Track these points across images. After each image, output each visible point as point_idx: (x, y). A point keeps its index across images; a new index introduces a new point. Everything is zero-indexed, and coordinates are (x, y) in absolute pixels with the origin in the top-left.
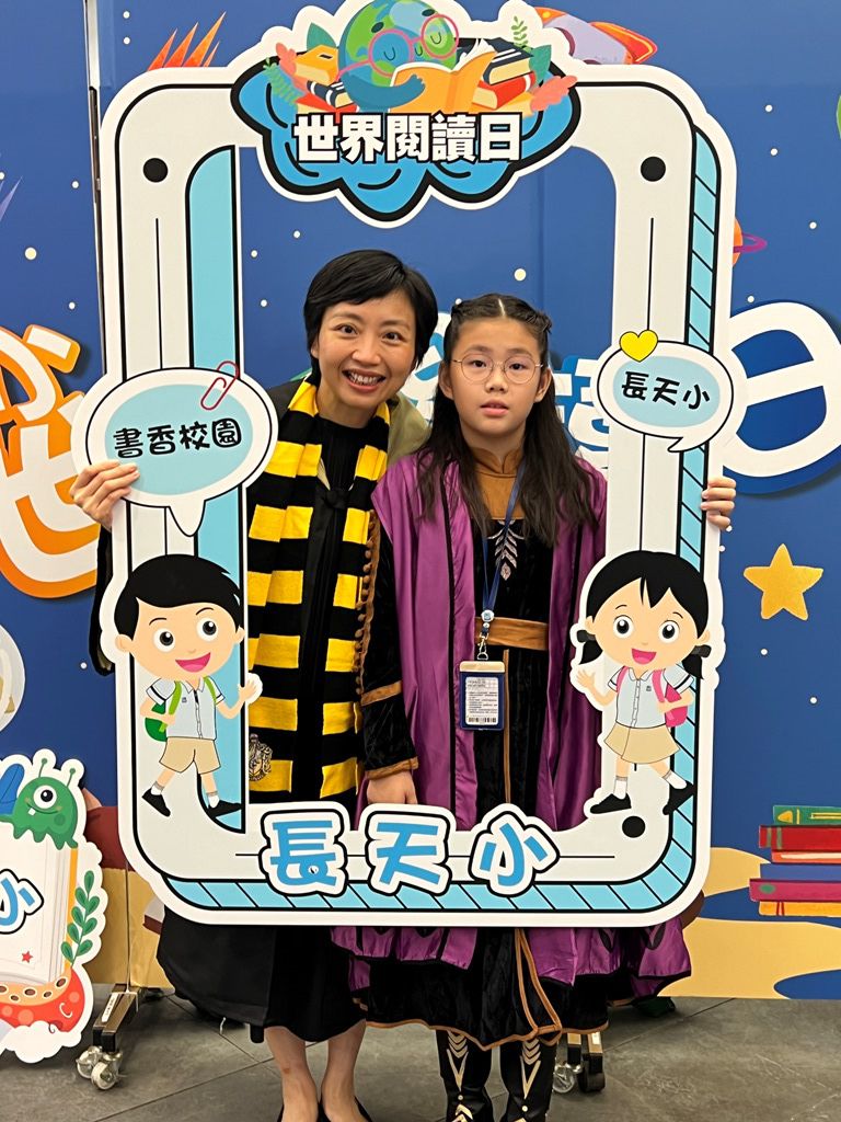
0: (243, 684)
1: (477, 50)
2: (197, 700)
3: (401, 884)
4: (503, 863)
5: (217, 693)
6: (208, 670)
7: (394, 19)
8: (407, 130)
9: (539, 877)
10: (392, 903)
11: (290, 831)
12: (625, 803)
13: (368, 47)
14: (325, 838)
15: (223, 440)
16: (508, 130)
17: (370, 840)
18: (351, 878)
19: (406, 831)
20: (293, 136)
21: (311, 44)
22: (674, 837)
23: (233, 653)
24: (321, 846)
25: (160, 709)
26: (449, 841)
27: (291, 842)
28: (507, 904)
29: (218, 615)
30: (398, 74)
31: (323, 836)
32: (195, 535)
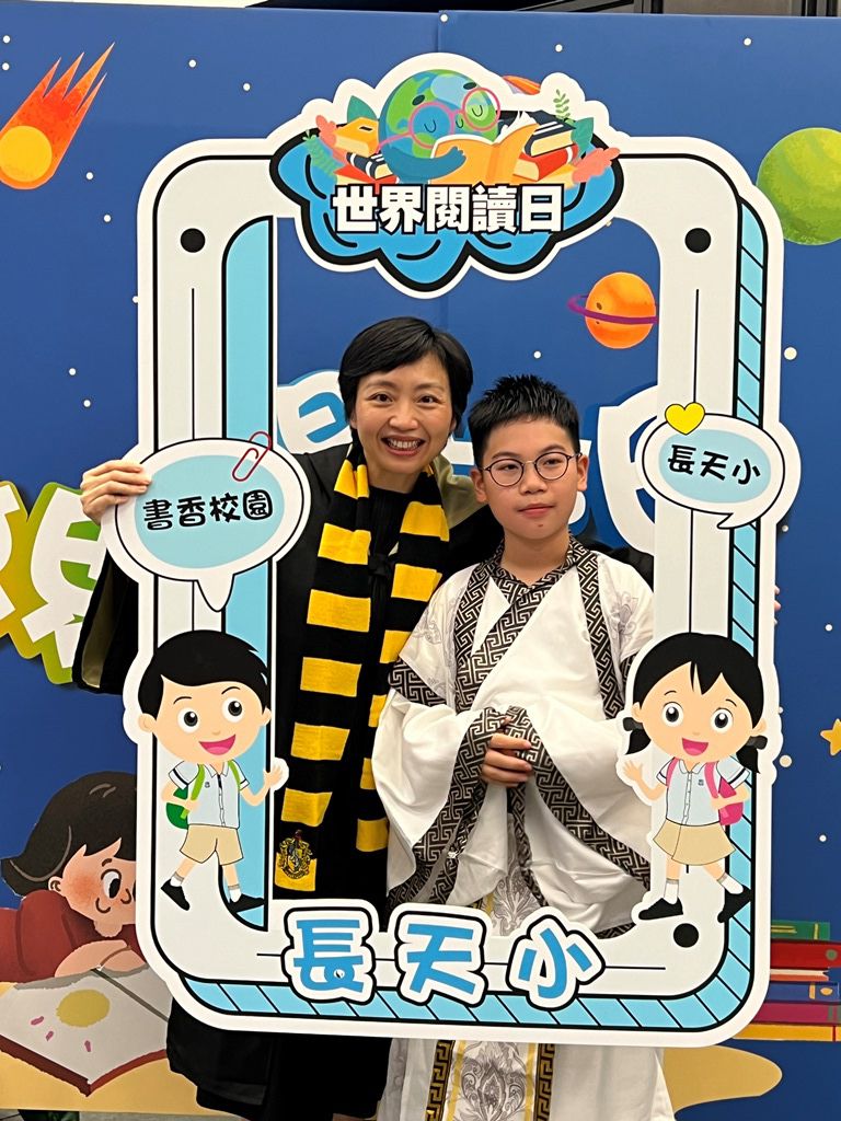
0: (268, 770)
1: (519, 122)
2: (220, 785)
3: (433, 992)
4: (543, 973)
5: (242, 779)
6: (232, 754)
7: (435, 92)
8: (447, 202)
9: (583, 989)
10: (423, 1013)
11: (315, 930)
12: (677, 909)
13: (409, 119)
14: (352, 939)
15: (253, 512)
16: (550, 201)
17: (400, 943)
18: (379, 984)
19: (438, 934)
20: (332, 207)
21: (351, 116)
22: (730, 947)
23: (259, 735)
24: (347, 948)
25: (181, 794)
26: (485, 947)
27: (316, 942)
28: (546, 1018)
29: (245, 695)
30: (439, 146)
31: (350, 937)
32: (223, 610)
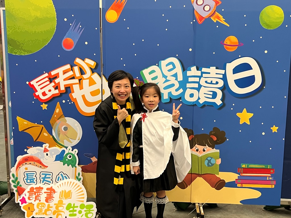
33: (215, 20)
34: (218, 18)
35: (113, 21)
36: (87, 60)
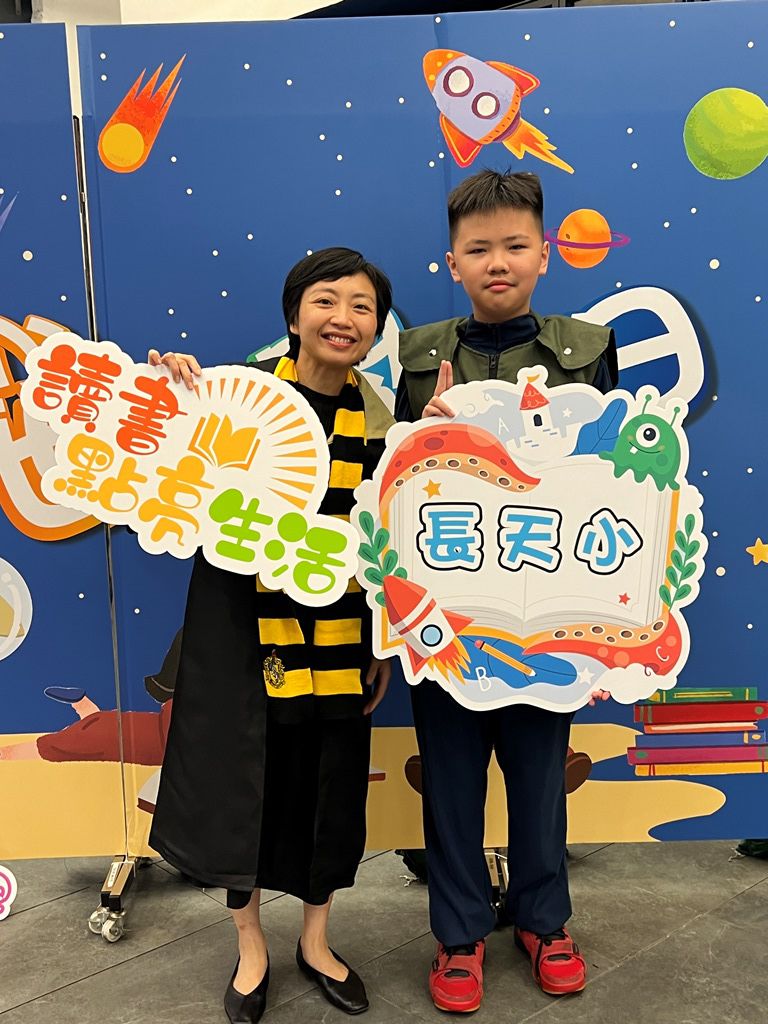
33: (519, 150)
34: (531, 141)
35: (128, 165)
36: (35, 323)
